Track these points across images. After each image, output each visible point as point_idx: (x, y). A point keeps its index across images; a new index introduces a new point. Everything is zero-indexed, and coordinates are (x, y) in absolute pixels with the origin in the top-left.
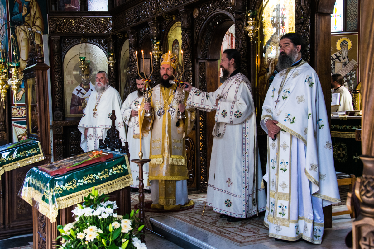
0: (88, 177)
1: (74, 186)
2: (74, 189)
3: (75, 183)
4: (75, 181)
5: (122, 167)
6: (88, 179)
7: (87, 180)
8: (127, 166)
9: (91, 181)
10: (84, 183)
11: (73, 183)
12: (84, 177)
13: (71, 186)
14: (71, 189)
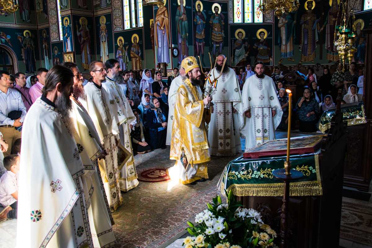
0: (266, 170)
1: (248, 177)
2: (248, 179)
3: (250, 174)
4: (251, 172)
5: (309, 169)
6: (265, 172)
7: (264, 174)
8: (317, 170)
9: (269, 176)
10: (259, 176)
11: (248, 173)
12: (262, 169)
13: (245, 176)
14: (245, 179)
